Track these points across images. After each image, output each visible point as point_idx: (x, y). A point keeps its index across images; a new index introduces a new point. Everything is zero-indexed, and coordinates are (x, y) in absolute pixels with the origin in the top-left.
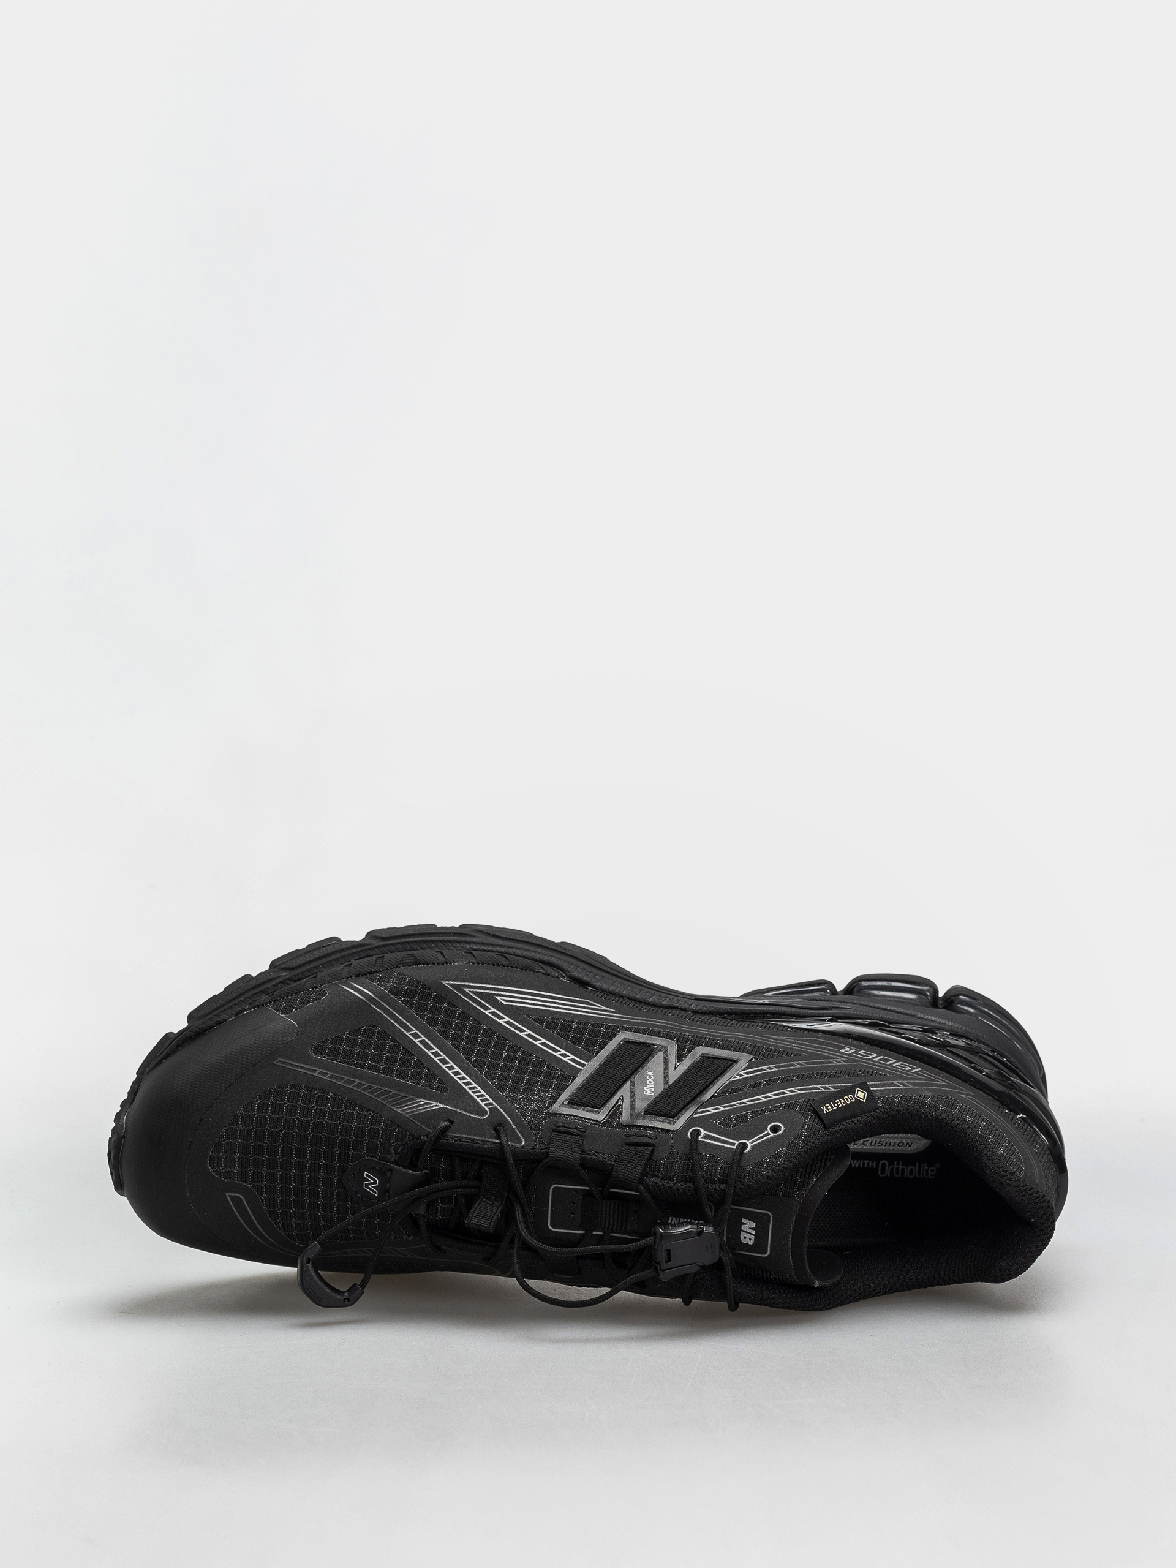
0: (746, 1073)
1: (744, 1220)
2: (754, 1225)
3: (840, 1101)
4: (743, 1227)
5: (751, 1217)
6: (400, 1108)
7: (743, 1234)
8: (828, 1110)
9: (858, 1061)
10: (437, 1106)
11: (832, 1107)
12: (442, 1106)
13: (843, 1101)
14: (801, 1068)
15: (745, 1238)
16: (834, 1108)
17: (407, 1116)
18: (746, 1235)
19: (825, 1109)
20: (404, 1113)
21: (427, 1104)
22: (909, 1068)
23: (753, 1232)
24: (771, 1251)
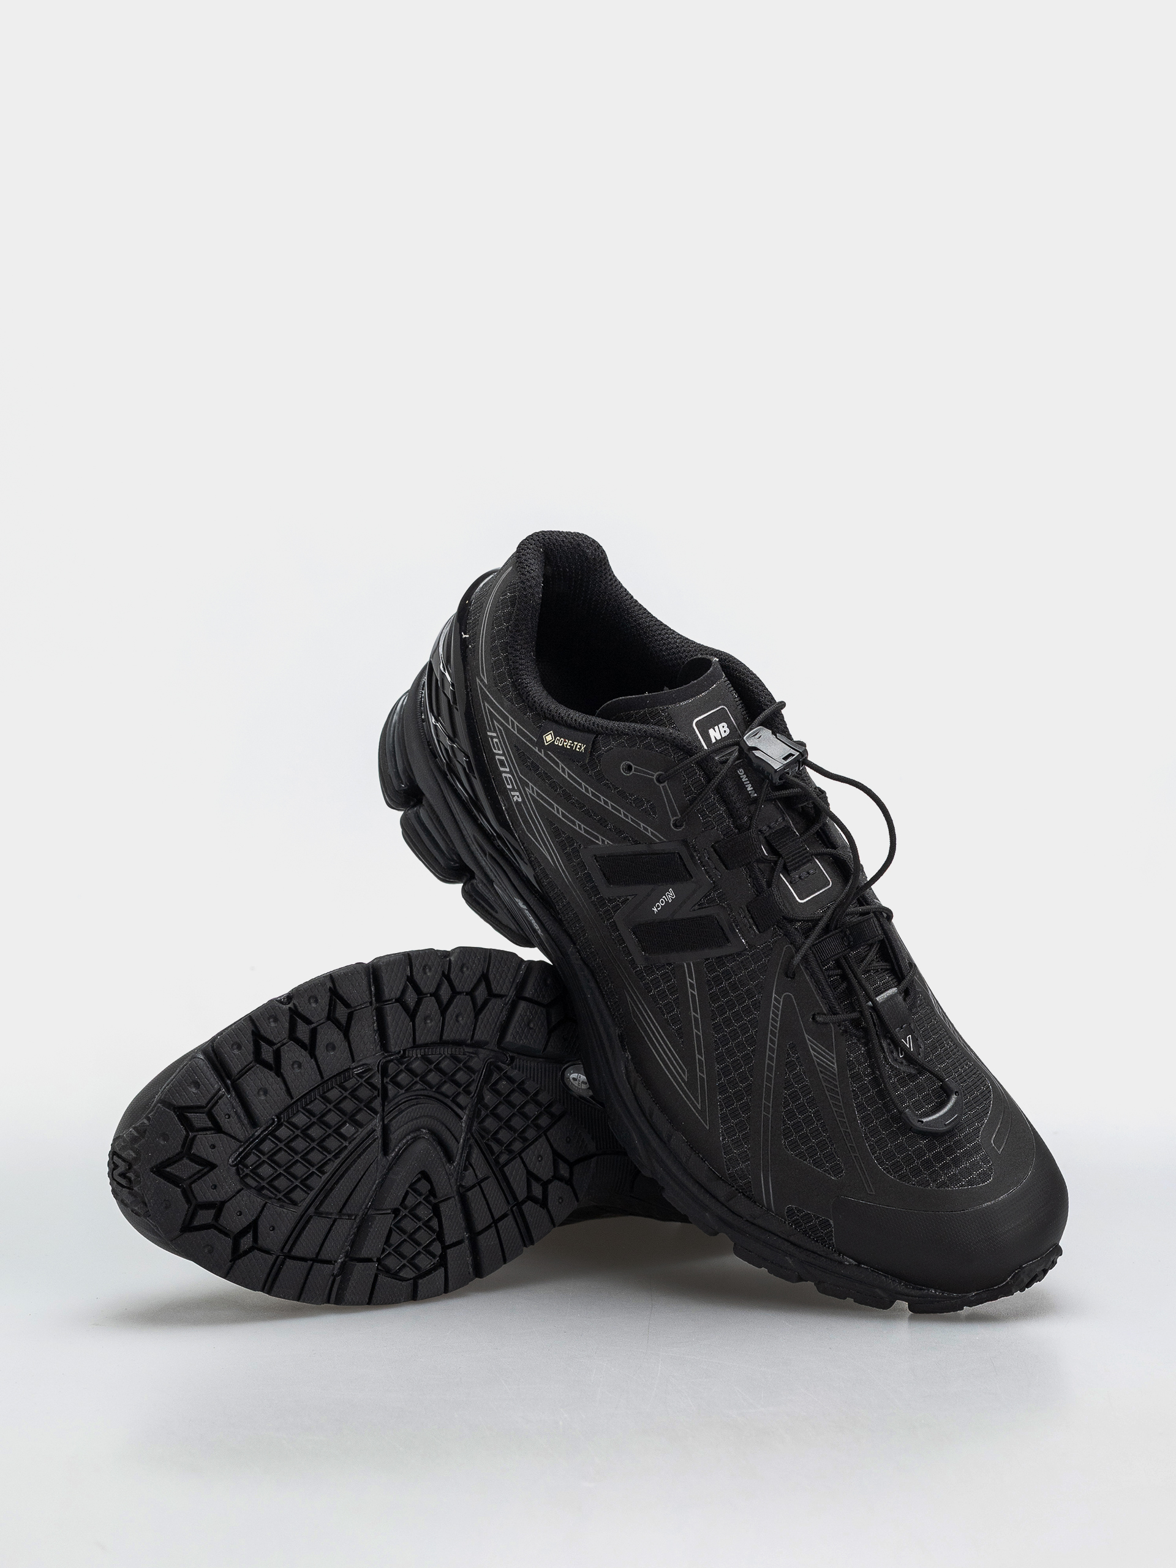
0: (598, 839)
1: (714, 741)
2: (711, 731)
3: (566, 745)
4: (719, 738)
5: (707, 738)
6: (833, 1068)
7: (724, 735)
8: (581, 746)
9: (520, 778)
10: (809, 1039)
11: (577, 745)
12: (806, 1036)
13: (565, 744)
14: (561, 807)
15: (725, 731)
16: (576, 743)
17: (834, 1056)
18: (722, 732)
19: (583, 748)
20: (834, 1061)
21: (814, 1050)
22: (495, 740)
23: (716, 728)
24: (719, 706)
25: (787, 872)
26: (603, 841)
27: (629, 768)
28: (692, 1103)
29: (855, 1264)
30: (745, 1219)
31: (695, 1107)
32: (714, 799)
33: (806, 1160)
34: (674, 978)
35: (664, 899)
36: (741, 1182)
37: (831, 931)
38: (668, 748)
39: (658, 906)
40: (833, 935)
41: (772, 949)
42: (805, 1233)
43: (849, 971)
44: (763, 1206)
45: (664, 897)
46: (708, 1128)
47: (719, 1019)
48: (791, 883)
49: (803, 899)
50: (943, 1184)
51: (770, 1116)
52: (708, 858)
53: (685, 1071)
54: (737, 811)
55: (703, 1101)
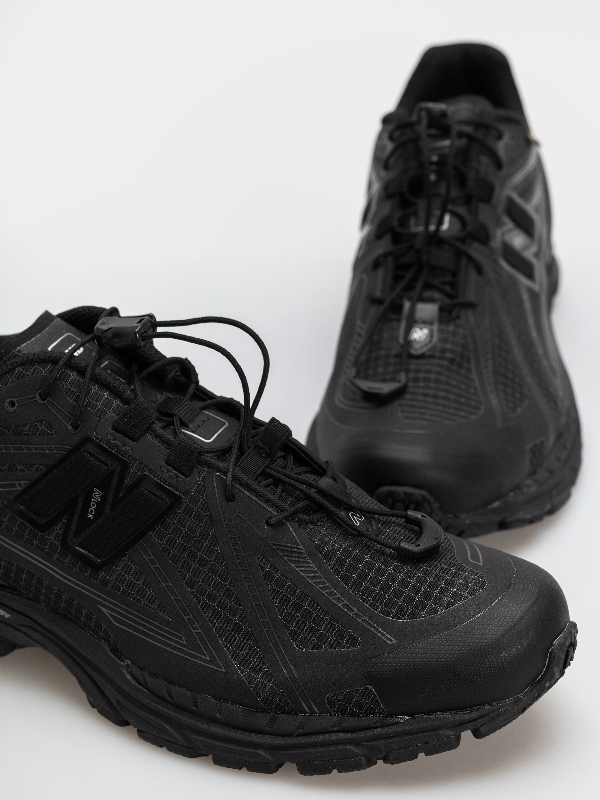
10: (272, 544)
12: (269, 542)
17: (301, 547)
20: (303, 551)
25: (186, 426)
26: (20, 485)
27: (13, 404)
28: (201, 659)
29: (410, 719)
30: (296, 734)
31: (205, 660)
32: (95, 389)
33: (322, 648)
34: (134, 564)
35: (94, 501)
36: (277, 700)
37: (246, 452)
38: (37, 367)
39: (92, 511)
40: (250, 453)
41: (204, 485)
42: (353, 714)
43: (278, 475)
44: (306, 712)
45: (93, 499)
46: (224, 670)
47: (189, 575)
48: (193, 432)
49: (209, 439)
50: (449, 604)
51: (272, 629)
52: (114, 440)
53: (181, 637)
54: (119, 388)
55: (209, 652)
